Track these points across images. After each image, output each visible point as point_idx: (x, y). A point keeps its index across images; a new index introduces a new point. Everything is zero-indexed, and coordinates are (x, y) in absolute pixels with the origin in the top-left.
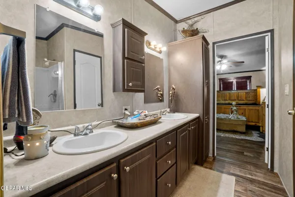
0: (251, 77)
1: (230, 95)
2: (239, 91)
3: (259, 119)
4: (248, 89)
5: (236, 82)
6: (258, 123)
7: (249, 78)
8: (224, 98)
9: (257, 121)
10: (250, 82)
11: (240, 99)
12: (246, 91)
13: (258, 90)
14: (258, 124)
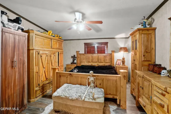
0: (108, 43)
1: (92, 58)
2: (99, 55)
3: (117, 91)
4: (106, 53)
5: (97, 46)
6: (116, 95)
7: (106, 44)
8: (88, 60)
9: (115, 93)
10: (107, 47)
11: (99, 62)
12: (104, 55)
13: (113, 54)
14: (115, 97)
